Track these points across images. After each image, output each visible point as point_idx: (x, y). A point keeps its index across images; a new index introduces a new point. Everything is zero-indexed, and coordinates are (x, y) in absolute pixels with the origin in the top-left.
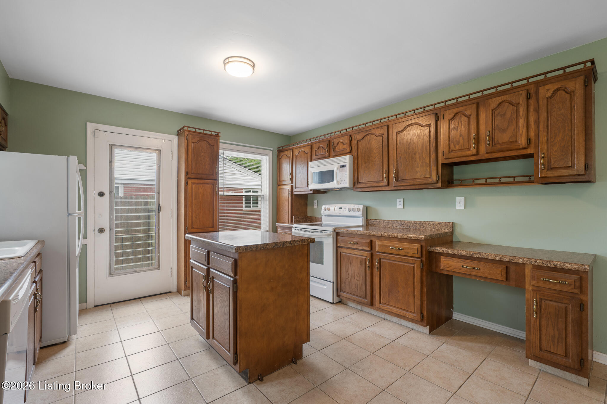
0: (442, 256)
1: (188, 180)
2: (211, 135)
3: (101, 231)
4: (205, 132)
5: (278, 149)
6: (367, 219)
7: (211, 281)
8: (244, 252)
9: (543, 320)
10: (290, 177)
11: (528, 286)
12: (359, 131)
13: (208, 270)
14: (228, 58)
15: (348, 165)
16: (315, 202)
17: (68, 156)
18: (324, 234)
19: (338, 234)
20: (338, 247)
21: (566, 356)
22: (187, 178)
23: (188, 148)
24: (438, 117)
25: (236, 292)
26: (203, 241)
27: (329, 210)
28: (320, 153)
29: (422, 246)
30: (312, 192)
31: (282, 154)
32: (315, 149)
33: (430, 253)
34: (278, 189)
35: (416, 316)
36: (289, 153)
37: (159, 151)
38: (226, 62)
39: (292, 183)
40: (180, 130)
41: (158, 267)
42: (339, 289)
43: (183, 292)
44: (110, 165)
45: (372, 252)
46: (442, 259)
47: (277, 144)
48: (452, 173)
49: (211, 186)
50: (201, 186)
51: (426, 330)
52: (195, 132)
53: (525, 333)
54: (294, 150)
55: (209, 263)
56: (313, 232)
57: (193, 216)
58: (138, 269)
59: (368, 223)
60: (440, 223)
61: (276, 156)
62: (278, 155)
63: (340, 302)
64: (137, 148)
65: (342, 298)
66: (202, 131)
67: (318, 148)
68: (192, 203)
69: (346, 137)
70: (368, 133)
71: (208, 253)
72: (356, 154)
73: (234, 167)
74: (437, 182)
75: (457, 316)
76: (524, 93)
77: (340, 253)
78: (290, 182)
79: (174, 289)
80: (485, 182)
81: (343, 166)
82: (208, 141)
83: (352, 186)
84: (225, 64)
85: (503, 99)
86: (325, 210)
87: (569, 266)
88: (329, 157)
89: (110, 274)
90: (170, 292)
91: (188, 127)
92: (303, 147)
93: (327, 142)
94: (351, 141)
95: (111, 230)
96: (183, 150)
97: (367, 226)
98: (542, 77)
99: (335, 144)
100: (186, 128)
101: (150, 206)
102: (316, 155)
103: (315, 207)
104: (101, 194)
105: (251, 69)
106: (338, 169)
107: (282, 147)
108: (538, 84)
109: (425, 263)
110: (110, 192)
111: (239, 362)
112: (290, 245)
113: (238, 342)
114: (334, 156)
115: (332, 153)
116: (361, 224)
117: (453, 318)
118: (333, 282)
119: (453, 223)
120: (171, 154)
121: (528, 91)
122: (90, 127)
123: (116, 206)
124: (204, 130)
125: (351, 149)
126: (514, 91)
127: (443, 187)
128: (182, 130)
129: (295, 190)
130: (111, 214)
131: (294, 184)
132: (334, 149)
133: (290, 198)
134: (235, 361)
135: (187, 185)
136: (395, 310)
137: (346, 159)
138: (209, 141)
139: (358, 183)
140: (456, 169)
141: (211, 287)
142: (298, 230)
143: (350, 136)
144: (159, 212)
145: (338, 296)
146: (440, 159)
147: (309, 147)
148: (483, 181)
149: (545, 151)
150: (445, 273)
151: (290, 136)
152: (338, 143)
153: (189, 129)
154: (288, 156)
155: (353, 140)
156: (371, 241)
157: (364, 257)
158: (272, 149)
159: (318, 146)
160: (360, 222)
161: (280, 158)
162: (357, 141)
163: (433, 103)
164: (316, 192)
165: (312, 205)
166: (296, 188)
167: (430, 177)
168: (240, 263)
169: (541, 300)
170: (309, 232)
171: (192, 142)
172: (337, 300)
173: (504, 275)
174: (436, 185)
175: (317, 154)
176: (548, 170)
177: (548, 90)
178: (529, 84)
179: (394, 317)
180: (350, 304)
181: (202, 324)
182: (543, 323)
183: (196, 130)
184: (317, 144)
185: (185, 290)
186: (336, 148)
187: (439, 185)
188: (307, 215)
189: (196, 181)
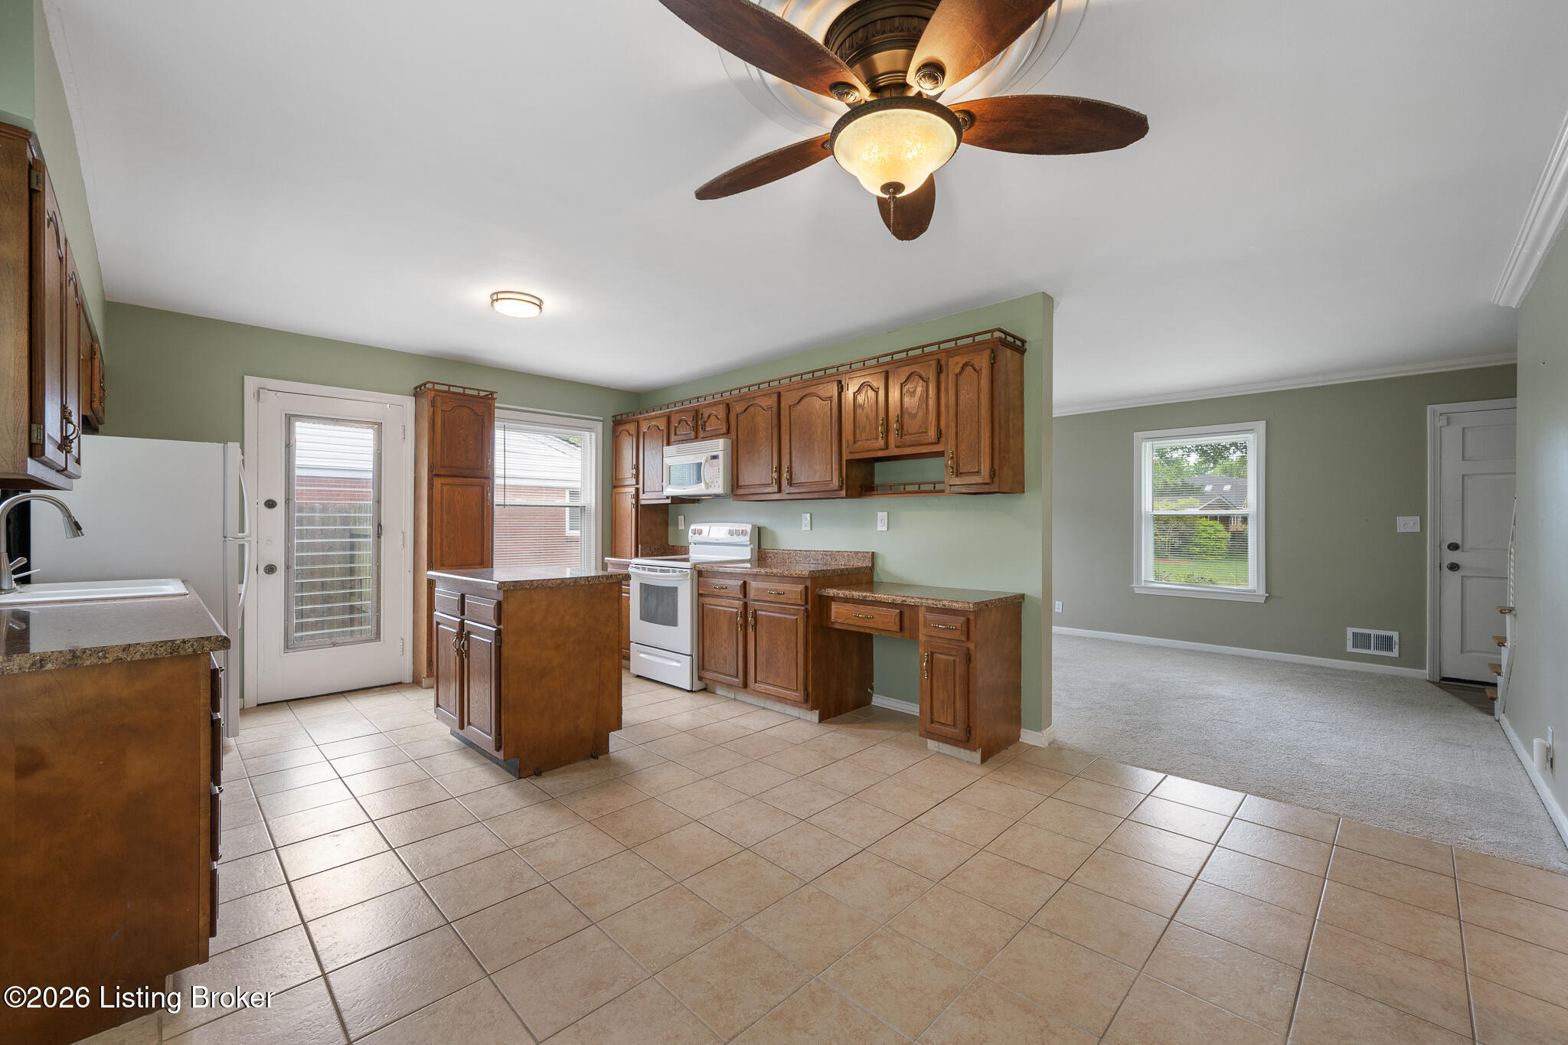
0: (834, 601)
1: (434, 478)
2: (478, 397)
3: (270, 569)
4: (467, 392)
5: (614, 419)
6: (759, 547)
7: (465, 639)
8: (512, 591)
9: (934, 681)
10: (634, 471)
11: (922, 637)
12: (741, 398)
13: (462, 623)
14: (497, 293)
15: (721, 454)
16: (681, 518)
17: (225, 443)
18: (678, 573)
19: (700, 573)
20: (700, 595)
21: (954, 726)
22: (433, 475)
23: (434, 419)
24: (842, 386)
25: (500, 646)
26: (455, 579)
27: (700, 532)
28: (684, 431)
29: (806, 588)
30: (669, 501)
31: (621, 428)
32: (674, 423)
33: (821, 597)
34: (614, 494)
35: (798, 695)
36: (632, 428)
37: (380, 425)
38: (495, 298)
39: (637, 483)
40: (420, 386)
41: (377, 638)
42: (702, 664)
43: (425, 682)
44: (287, 452)
45: (746, 600)
46: (834, 606)
47: (612, 409)
48: (872, 474)
49: (478, 489)
50: (460, 489)
51: (814, 716)
52: (449, 392)
53: (918, 706)
54: (641, 422)
55: (463, 613)
56: (662, 571)
57: (444, 543)
58: (338, 640)
59: (761, 556)
60: (856, 553)
61: (610, 432)
62: (614, 431)
63: (705, 690)
64: (337, 420)
65: (707, 682)
66: (461, 391)
67: (680, 423)
68: (442, 519)
69: (721, 406)
70: (751, 403)
71: (463, 596)
72: (735, 437)
73: (543, 441)
74: (841, 488)
75: (878, 701)
76: (934, 363)
77: (703, 605)
78: (634, 481)
79: (408, 679)
80: (917, 489)
81: (715, 457)
82: (471, 407)
83: (729, 492)
84: (493, 301)
85: (913, 370)
86: (695, 534)
87: (956, 605)
88: (696, 438)
89: (288, 646)
90: (401, 683)
91: (434, 383)
92: (656, 417)
93: (693, 413)
94: (728, 415)
95: (288, 568)
96: (425, 425)
97: (759, 560)
98: (952, 344)
99: (706, 416)
100: (429, 386)
101: (355, 525)
102: (675, 434)
103: (680, 528)
104: (271, 504)
105: (537, 309)
106: (707, 461)
107: (621, 415)
108: (950, 353)
109: (810, 613)
110: (288, 500)
111: (503, 745)
112: (587, 583)
113: (503, 717)
114: (704, 439)
115: (701, 434)
116: (749, 557)
117: (872, 703)
118: (692, 656)
119: (873, 553)
120: (402, 430)
121: (939, 361)
122: (251, 383)
123: (297, 526)
124: (464, 388)
125: (729, 427)
126: (925, 359)
127: (848, 496)
128: (423, 388)
129: (642, 496)
130: (288, 539)
131: (640, 486)
132: (704, 429)
133: (634, 510)
134: (498, 745)
135: (432, 489)
136: (773, 690)
137: (719, 445)
138: (473, 408)
139: (738, 487)
140: (878, 466)
141: (466, 648)
142: (639, 568)
143: (728, 405)
144: (379, 535)
145: (700, 678)
146: (844, 451)
147: (665, 419)
148: (930, 487)
149: (953, 449)
150: (837, 626)
151: (640, 394)
152: (709, 416)
153: (437, 387)
154: (631, 433)
155: (731, 412)
156: (745, 583)
157: (736, 610)
158: (601, 419)
159: (678, 419)
160: (746, 553)
161: (617, 437)
162: (737, 415)
163: (836, 364)
164: (678, 500)
165: (677, 524)
166: (643, 493)
167: (832, 480)
168: (505, 606)
169: (932, 653)
170: (656, 571)
171: (442, 411)
172: (698, 685)
173: (898, 624)
174: (838, 492)
175: (678, 432)
176: (957, 475)
177: (957, 363)
178: (940, 351)
179: (776, 703)
180: (720, 691)
181: (453, 710)
182: (935, 686)
183: (449, 389)
184: (678, 415)
185: (428, 677)
186: (707, 424)
187: (843, 493)
188: (667, 543)
189: (449, 480)
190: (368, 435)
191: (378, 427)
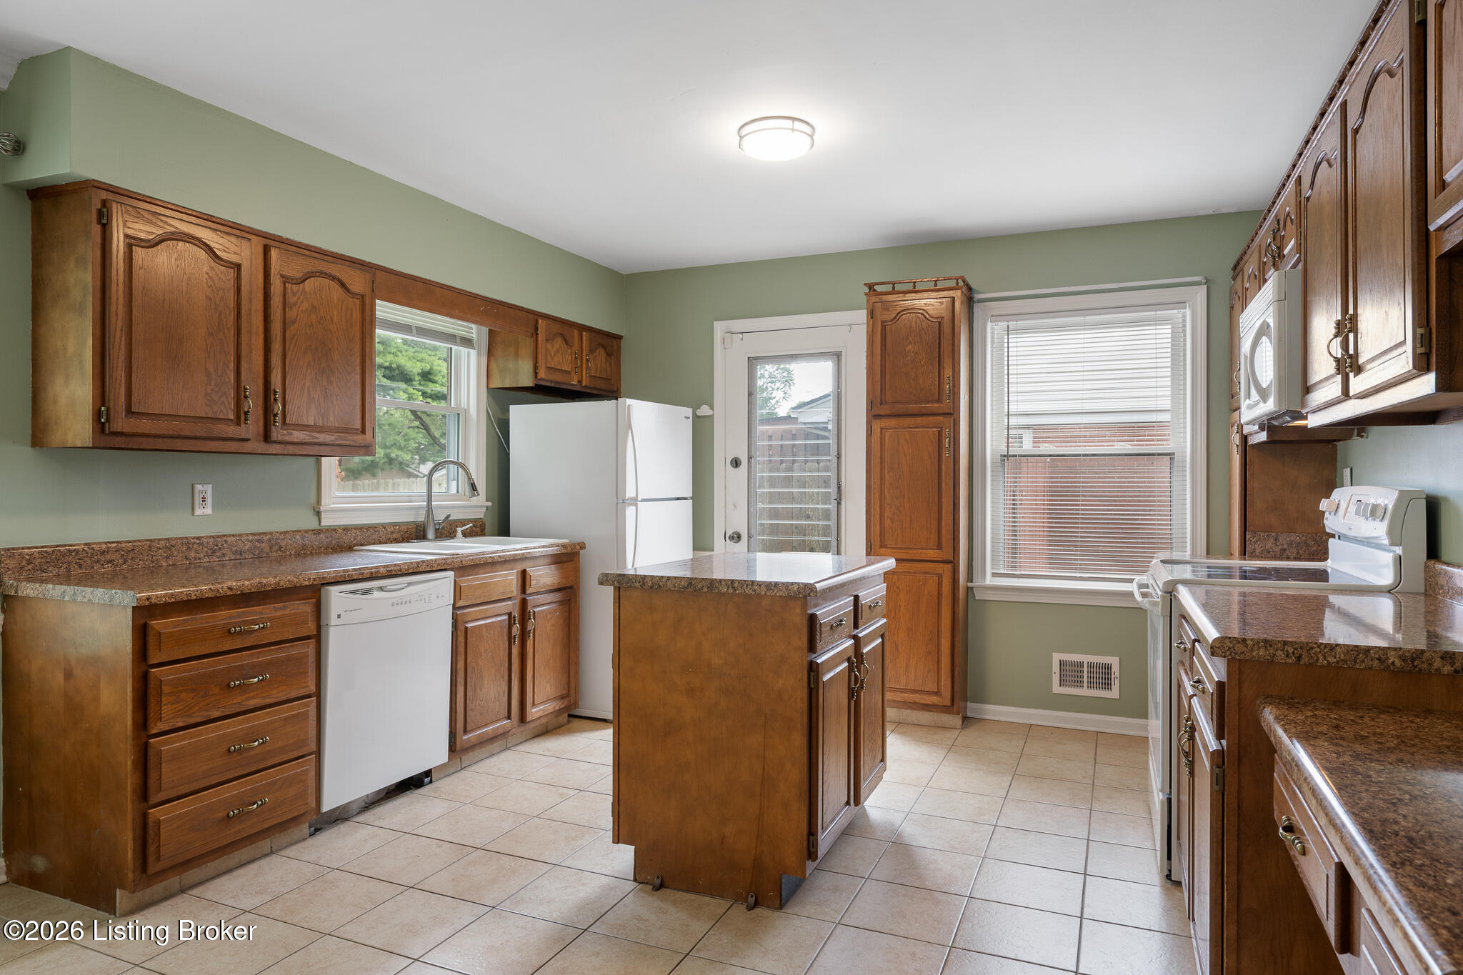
1: (873, 420)
3: (736, 538)
5: (1234, 273)
6: (1431, 556)
16: (1347, 474)
22: (872, 417)
23: (873, 339)
27: (1337, 509)
34: (1231, 426)
36: (1239, 284)
37: (839, 355)
50: (906, 434)
52: (893, 292)
54: (1244, 271)
57: (886, 515)
62: (1230, 298)
66: (910, 287)
68: (882, 479)
69: (1294, 186)
70: (1318, 155)
72: (1303, 260)
74: (1422, 365)
86: (1330, 512)
91: (872, 285)
92: (1252, 252)
94: (1300, 205)
95: (750, 538)
97: (1426, 590)
104: (736, 463)
110: (750, 458)
122: (719, 328)
124: (914, 282)
125: (1300, 237)
130: (750, 503)
133: (1238, 458)
135: (871, 435)
138: (927, 309)
139: (1307, 391)
143: (1299, 180)
144: (839, 501)
147: (1258, 252)
153: (877, 290)
155: (1302, 195)
158: (1201, 279)
161: (1233, 308)
162: (1306, 200)
167: (1405, 340)
171: (883, 322)
183: (894, 287)
186: (1284, 243)
189: (893, 422)
190: (828, 366)
191: (837, 356)
